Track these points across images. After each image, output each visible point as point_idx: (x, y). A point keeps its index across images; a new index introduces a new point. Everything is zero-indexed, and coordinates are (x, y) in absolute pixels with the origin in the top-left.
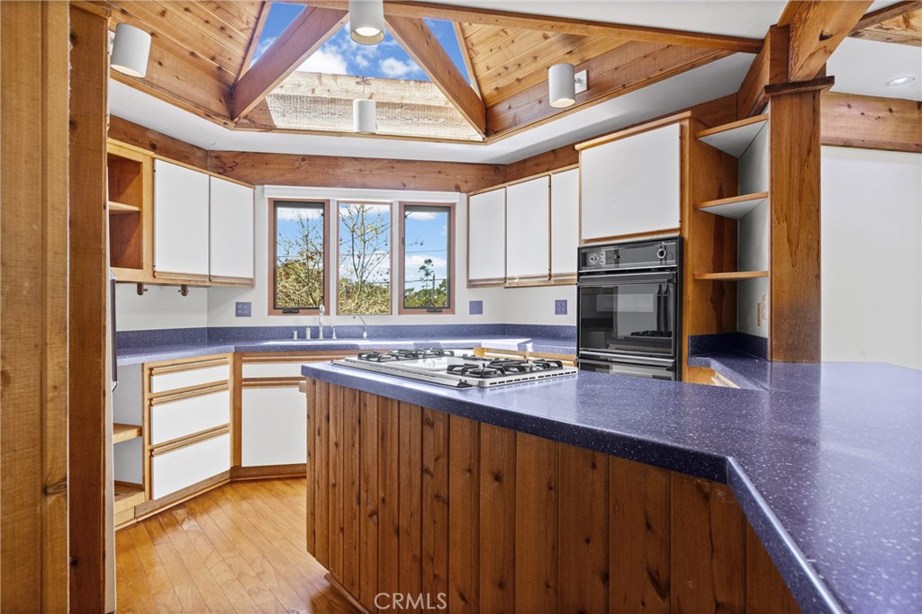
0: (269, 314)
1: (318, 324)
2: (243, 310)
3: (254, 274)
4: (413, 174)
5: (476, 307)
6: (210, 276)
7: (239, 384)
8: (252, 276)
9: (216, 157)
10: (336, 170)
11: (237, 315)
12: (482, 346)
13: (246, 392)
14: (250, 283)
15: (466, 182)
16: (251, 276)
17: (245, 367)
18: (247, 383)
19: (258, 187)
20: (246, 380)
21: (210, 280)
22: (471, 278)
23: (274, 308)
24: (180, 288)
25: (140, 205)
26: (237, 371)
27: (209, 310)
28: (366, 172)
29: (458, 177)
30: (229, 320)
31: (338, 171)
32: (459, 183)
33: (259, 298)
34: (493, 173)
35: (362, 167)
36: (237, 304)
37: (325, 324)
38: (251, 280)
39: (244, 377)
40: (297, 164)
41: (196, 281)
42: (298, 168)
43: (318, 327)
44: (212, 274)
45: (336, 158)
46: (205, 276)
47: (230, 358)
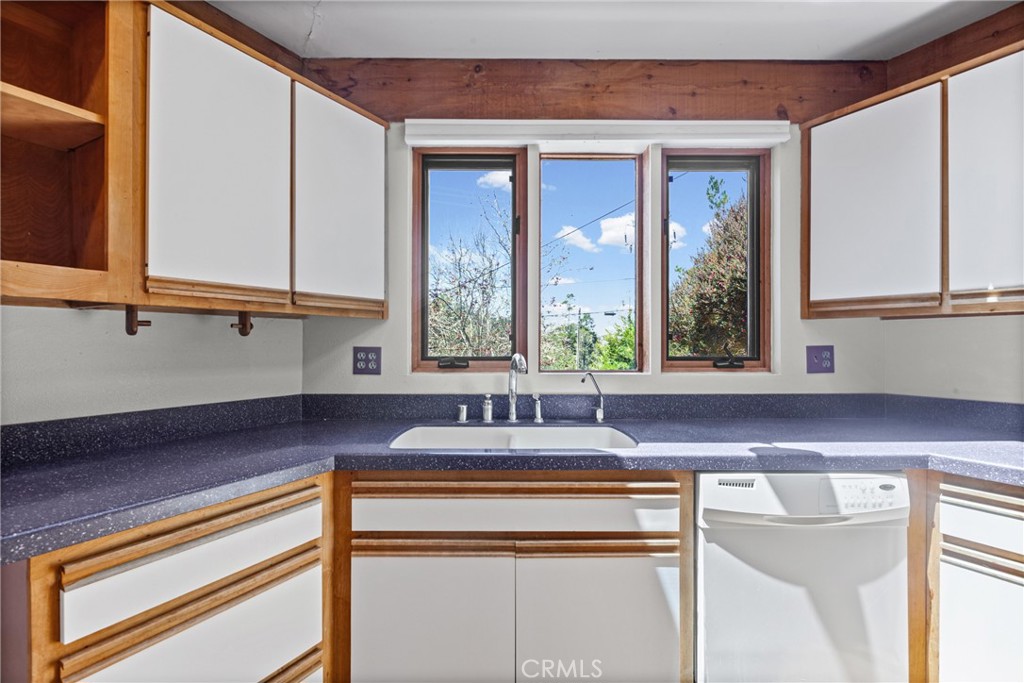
0: (414, 369)
1: (506, 392)
2: (367, 361)
3: (386, 292)
4: (690, 88)
5: (820, 359)
6: (294, 293)
7: (345, 543)
8: (381, 297)
9: (318, 72)
10: (538, 87)
11: (357, 371)
12: (931, 466)
13: (359, 564)
14: (377, 310)
15: (801, 99)
16: (378, 295)
17: (359, 505)
18: (363, 542)
19: (394, 126)
20: (361, 535)
21: (294, 303)
22: (814, 297)
23: (423, 359)
24: (235, 320)
25: (103, 110)
26: (340, 515)
27: (306, 361)
28: (598, 89)
29: (784, 90)
30: (341, 380)
31: (543, 89)
32: (785, 103)
33: (395, 338)
34: (856, 79)
35: (591, 80)
36: (357, 350)
37: (520, 391)
38: (381, 303)
39: (355, 528)
40: (466, 79)
41: (261, 303)
42: (468, 86)
43: (507, 396)
44: (298, 288)
45: (540, 62)
46: (282, 293)
47: (324, 486)
